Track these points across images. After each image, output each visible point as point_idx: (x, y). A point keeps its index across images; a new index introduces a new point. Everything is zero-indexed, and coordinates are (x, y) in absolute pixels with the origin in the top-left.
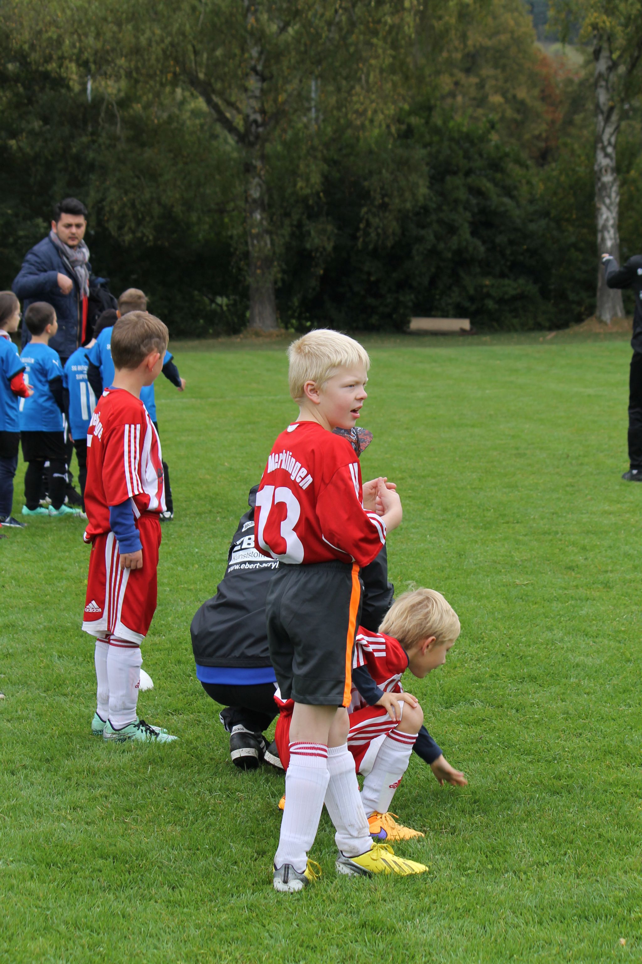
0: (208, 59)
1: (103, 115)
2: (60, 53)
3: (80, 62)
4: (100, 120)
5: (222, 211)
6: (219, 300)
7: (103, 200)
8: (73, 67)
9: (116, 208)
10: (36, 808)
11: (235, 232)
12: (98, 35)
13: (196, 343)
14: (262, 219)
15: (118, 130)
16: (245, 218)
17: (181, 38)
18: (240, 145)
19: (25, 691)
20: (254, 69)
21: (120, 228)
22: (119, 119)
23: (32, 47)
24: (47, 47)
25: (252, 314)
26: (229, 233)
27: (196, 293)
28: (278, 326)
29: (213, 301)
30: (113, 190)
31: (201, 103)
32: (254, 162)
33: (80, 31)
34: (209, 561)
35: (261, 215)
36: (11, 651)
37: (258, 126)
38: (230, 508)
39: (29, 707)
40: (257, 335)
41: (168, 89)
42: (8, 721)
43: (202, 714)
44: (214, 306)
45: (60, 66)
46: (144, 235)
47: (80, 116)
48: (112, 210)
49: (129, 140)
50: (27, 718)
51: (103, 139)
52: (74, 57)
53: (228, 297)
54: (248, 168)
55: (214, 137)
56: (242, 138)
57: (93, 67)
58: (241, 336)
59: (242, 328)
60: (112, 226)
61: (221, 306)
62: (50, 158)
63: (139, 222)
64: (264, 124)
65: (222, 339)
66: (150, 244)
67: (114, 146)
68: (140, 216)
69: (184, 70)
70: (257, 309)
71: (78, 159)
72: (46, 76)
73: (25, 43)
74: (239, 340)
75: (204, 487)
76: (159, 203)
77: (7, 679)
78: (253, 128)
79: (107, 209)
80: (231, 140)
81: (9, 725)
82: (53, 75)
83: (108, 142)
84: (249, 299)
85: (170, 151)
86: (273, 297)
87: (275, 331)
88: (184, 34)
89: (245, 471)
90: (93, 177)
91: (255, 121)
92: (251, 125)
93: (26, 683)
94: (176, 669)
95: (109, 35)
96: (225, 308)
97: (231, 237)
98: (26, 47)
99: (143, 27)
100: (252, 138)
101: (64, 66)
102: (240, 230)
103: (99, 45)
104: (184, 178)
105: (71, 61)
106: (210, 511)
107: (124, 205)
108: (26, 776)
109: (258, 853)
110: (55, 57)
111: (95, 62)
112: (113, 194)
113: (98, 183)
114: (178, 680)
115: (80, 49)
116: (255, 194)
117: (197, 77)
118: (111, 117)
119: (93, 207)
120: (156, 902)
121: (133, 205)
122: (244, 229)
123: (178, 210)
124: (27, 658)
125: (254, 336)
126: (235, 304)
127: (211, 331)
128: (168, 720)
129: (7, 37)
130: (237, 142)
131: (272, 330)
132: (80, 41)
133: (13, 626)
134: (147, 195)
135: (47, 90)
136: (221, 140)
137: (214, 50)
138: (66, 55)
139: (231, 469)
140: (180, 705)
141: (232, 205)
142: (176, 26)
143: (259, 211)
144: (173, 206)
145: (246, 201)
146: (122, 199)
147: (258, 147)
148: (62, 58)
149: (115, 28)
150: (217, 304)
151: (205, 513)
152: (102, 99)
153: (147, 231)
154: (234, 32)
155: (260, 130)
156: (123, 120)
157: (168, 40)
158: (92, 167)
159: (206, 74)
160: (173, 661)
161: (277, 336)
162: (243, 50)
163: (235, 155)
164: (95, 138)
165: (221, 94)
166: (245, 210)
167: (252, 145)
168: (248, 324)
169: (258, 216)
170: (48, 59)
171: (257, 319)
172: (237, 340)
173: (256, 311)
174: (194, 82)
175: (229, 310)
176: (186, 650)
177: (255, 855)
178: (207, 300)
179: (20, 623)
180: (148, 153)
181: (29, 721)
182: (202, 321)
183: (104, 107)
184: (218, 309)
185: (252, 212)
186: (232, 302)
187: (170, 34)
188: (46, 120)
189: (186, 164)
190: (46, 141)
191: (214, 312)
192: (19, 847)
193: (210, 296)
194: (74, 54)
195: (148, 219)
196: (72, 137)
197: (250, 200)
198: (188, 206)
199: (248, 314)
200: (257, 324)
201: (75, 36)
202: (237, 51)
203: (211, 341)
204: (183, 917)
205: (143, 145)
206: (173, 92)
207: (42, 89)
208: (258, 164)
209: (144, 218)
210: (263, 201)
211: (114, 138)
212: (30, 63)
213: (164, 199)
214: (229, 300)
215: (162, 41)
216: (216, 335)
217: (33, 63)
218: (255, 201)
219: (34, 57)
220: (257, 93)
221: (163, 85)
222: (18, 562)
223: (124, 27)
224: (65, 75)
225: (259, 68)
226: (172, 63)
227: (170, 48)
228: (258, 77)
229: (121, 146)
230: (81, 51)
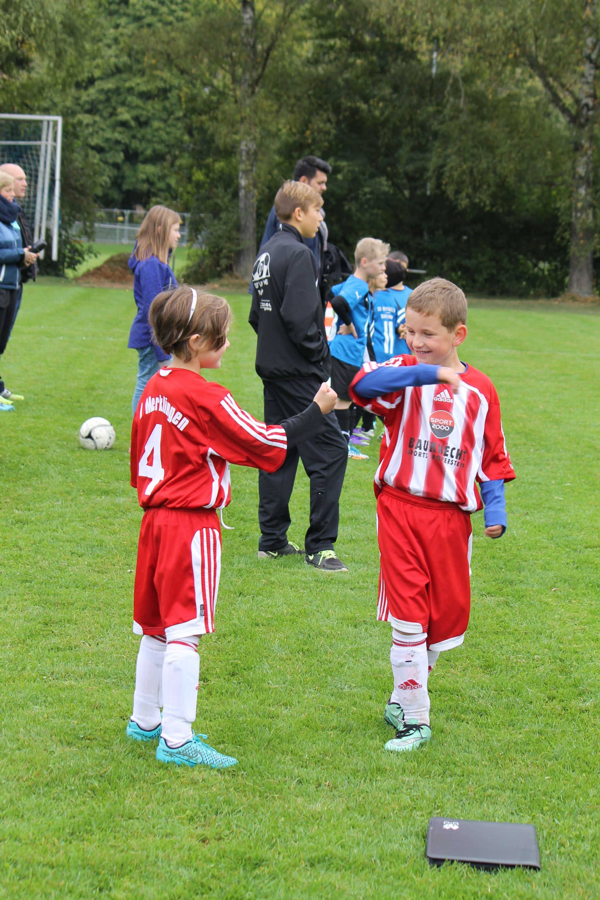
0: (547, 44)
1: (448, 88)
2: (413, 28)
3: (431, 38)
4: (446, 93)
5: (550, 184)
6: (542, 265)
7: (443, 166)
8: (423, 40)
9: (455, 174)
10: (374, 652)
11: (563, 205)
12: (449, 15)
13: (517, 302)
14: (587, 194)
15: (462, 103)
16: (571, 192)
17: (523, 22)
18: (572, 125)
19: (365, 568)
20: (589, 58)
21: (457, 192)
22: (463, 94)
23: (389, 21)
24: (402, 22)
25: (570, 280)
26: (558, 205)
27: (521, 257)
28: (593, 293)
29: (535, 265)
30: (453, 157)
31: (537, 83)
32: (583, 142)
33: (433, 10)
34: (522, 482)
35: (586, 190)
36: (354, 538)
37: (589, 110)
38: (542, 443)
39: (369, 581)
40: (574, 299)
41: (509, 68)
42: (351, 589)
43: (510, 597)
44: (536, 270)
45: (412, 40)
46: (481, 200)
47: (428, 88)
48: (451, 176)
49: (472, 112)
50: (367, 588)
51: (447, 111)
52: (426, 33)
53: (550, 263)
54: (577, 147)
55: (548, 115)
56: (574, 120)
57: (442, 44)
58: (559, 299)
59: (561, 292)
60: (450, 191)
61: (543, 270)
62: (398, 123)
63: (476, 189)
64: (594, 108)
65: (542, 301)
66: (488, 208)
67: (457, 118)
68: (477, 184)
69: (524, 54)
70: (575, 276)
71: (423, 126)
72: (399, 48)
73: (383, 16)
74: (557, 303)
75: (521, 424)
76: (494, 172)
77: (350, 558)
78: (585, 111)
79: (447, 174)
80: (563, 120)
81: (352, 592)
82: (406, 48)
83: (452, 114)
84: (569, 267)
85: (507, 126)
86: (591, 266)
87: (590, 297)
88: (525, 19)
89: (557, 415)
90: (436, 144)
91: (587, 105)
92: (583, 108)
93: (366, 562)
94: (491, 563)
95: (458, 16)
96: (546, 273)
97: (558, 209)
98: (383, 21)
99: (489, 10)
100: (582, 120)
101: (416, 40)
102: (568, 202)
103: (449, 25)
104: (518, 152)
105: (423, 35)
106: (525, 444)
107: (463, 172)
108: (366, 630)
109: (549, 698)
110: (408, 32)
111: (444, 40)
112: (454, 161)
113: (440, 150)
114: (493, 571)
115: (432, 26)
116: (581, 170)
117: (536, 60)
118: (456, 91)
119: (434, 171)
120: (467, 723)
121: (471, 172)
122: (571, 202)
123: (511, 180)
124: (368, 544)
125: (571, 301)
126: (556, 270)
127: (532, 293)
128: (483, 599)
129: (366, 10)
130: (569, 122)
131: (587, 296)
132: (432, 19)
133: (356, 519)
134: (484, 165)
135: (399, 61)
136: (553, 119)
137: (554, 36)
138: (419, 30)
139: (545, 411)
140: (493, 590)
141: (560, 179)
142: (519, 11)
143: (584, 187)
144: (506, 177)
145: (574, 177)
146: (461, 166)
147: (587, 128)
148: (415, 33)
149: (464, 10)
150: (540, 269)
151: (520, 445)
152: (448, 74)
153: (484, 197)
154: (572, 21)
155: (591, 113)
156: (466, 95)
157: (510, 23)
158: (435, 135)
159: (545, 59)
160: (489, 556)
161: (592, 302)
162: (579, 38)
163: (567, 133)
164: (440, 108)
165: (557, 78)
166: (572, 185)
167: (582, 126)
168: (566, 289)
169: (582, 191)
170: (401, 33)
171: (575, 285)
172: (555, 302)
173: (575, 278)
174: (533, 64)
175: (550, 274)
176: (500, 549)
177: (547, 699)
178: (530, 264)
179: (362, 517)
180: (488, 126)
181: (368, 591)
182: (524, 283)
183: (451, 81)
184: (540, 273)
185: (578, 187)
186: (553, 268)
187: (513, 18)
188: (396, 89)
189: (521, 138)
190: (394, 107)
191: (536, 276)
192: (360, 677)
193: (534, 261)
194: (425, 31)
195: (485, 187)
196: (419, 106)
197: (577, 176)
198: (520, 177)
199: (567, 280)
200: (575, 290)
201: (428, 15)
202: (572, 38)
203: (531, 302)
204: (488, 734)
205: (483, 118)
206: (513, 72)
207: (395, 59)
208: (586, 144)
209: (480, 186)
210: (588, 178)
211: (459, 111)
212: (385, 35)
213: (499, 169)
214: (551, 266)
215: (505, 22)
216: (537, 296)
217: (388, 35)
218: (581, 178)
219: (390, 30)
220: (590, 79)
221: (505, 65)
222: (360, 470)
223: (473, 9)
224: (415, 48)
225: (594, 56)
226: (514, 45)
227: (511, 31)
228: (592, 65)
229: (464, 118)
230: (432, 29)
